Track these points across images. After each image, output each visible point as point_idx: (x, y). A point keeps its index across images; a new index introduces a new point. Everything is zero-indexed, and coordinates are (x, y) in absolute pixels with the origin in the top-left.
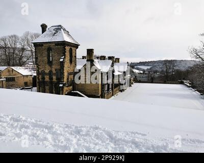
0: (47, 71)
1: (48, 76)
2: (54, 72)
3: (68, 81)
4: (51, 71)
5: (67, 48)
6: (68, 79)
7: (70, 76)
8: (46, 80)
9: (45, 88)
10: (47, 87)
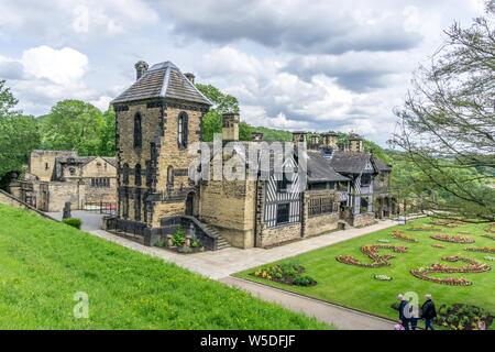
0: (132, 166)
1: (134, 177)
2: (144, 167)
3: (169, 190)
4: (138, 166)
5: (172, 113)
6: (170, 185)
7: (176, 178)
8: (130, 185)
9: (127, 202)
10: (131, 202)
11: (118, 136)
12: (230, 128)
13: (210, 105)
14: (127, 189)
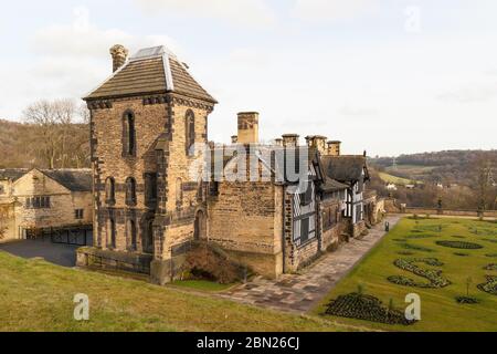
0: (121, 179)
1: (124, 195)
2: (140, 181)
3: (178, 210)
4: (131, 180)
5: (179, 111)
6: (179, 203)
7: (185, 194)
8: (116, 206)
9: (113, 228)
10: (120, 227)
11: (94, 142)
12: (249, 130)
13: (214, 102)
14: (111, 211)
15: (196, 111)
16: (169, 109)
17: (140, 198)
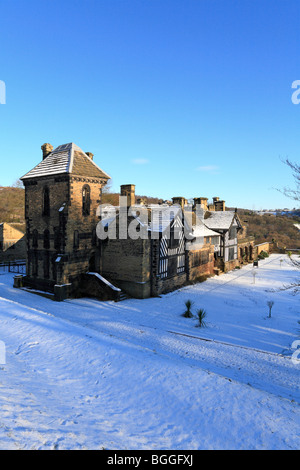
0: (41, 232)
1: (42, 241)
2: (52, 232)
3: (75, 252)
4: (47, 232)
5: (77, 186)
6: (75, 246)
8: (39, 249)
9: (37, 263)
10: (40, 263)
13: (108, 178)
14: (36, 252)
15: (91, 185)
16: (68, 185)
17: (52, 243)
